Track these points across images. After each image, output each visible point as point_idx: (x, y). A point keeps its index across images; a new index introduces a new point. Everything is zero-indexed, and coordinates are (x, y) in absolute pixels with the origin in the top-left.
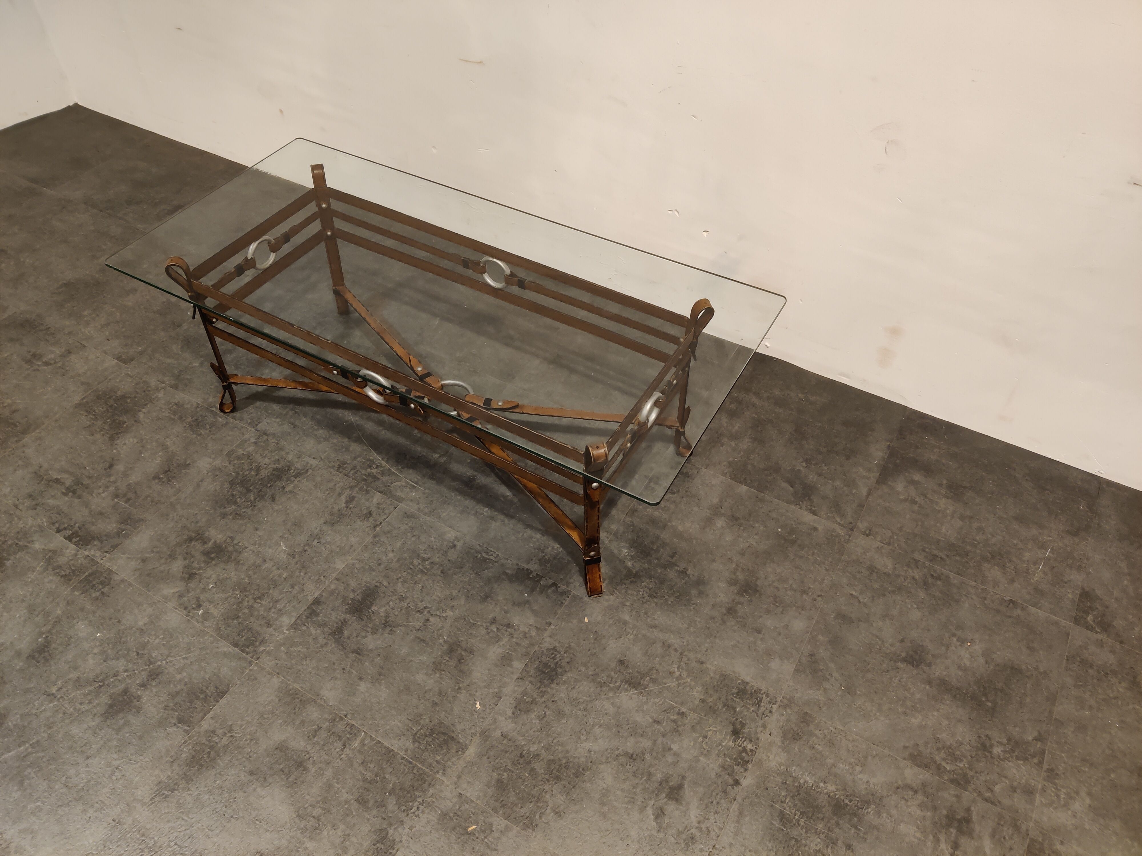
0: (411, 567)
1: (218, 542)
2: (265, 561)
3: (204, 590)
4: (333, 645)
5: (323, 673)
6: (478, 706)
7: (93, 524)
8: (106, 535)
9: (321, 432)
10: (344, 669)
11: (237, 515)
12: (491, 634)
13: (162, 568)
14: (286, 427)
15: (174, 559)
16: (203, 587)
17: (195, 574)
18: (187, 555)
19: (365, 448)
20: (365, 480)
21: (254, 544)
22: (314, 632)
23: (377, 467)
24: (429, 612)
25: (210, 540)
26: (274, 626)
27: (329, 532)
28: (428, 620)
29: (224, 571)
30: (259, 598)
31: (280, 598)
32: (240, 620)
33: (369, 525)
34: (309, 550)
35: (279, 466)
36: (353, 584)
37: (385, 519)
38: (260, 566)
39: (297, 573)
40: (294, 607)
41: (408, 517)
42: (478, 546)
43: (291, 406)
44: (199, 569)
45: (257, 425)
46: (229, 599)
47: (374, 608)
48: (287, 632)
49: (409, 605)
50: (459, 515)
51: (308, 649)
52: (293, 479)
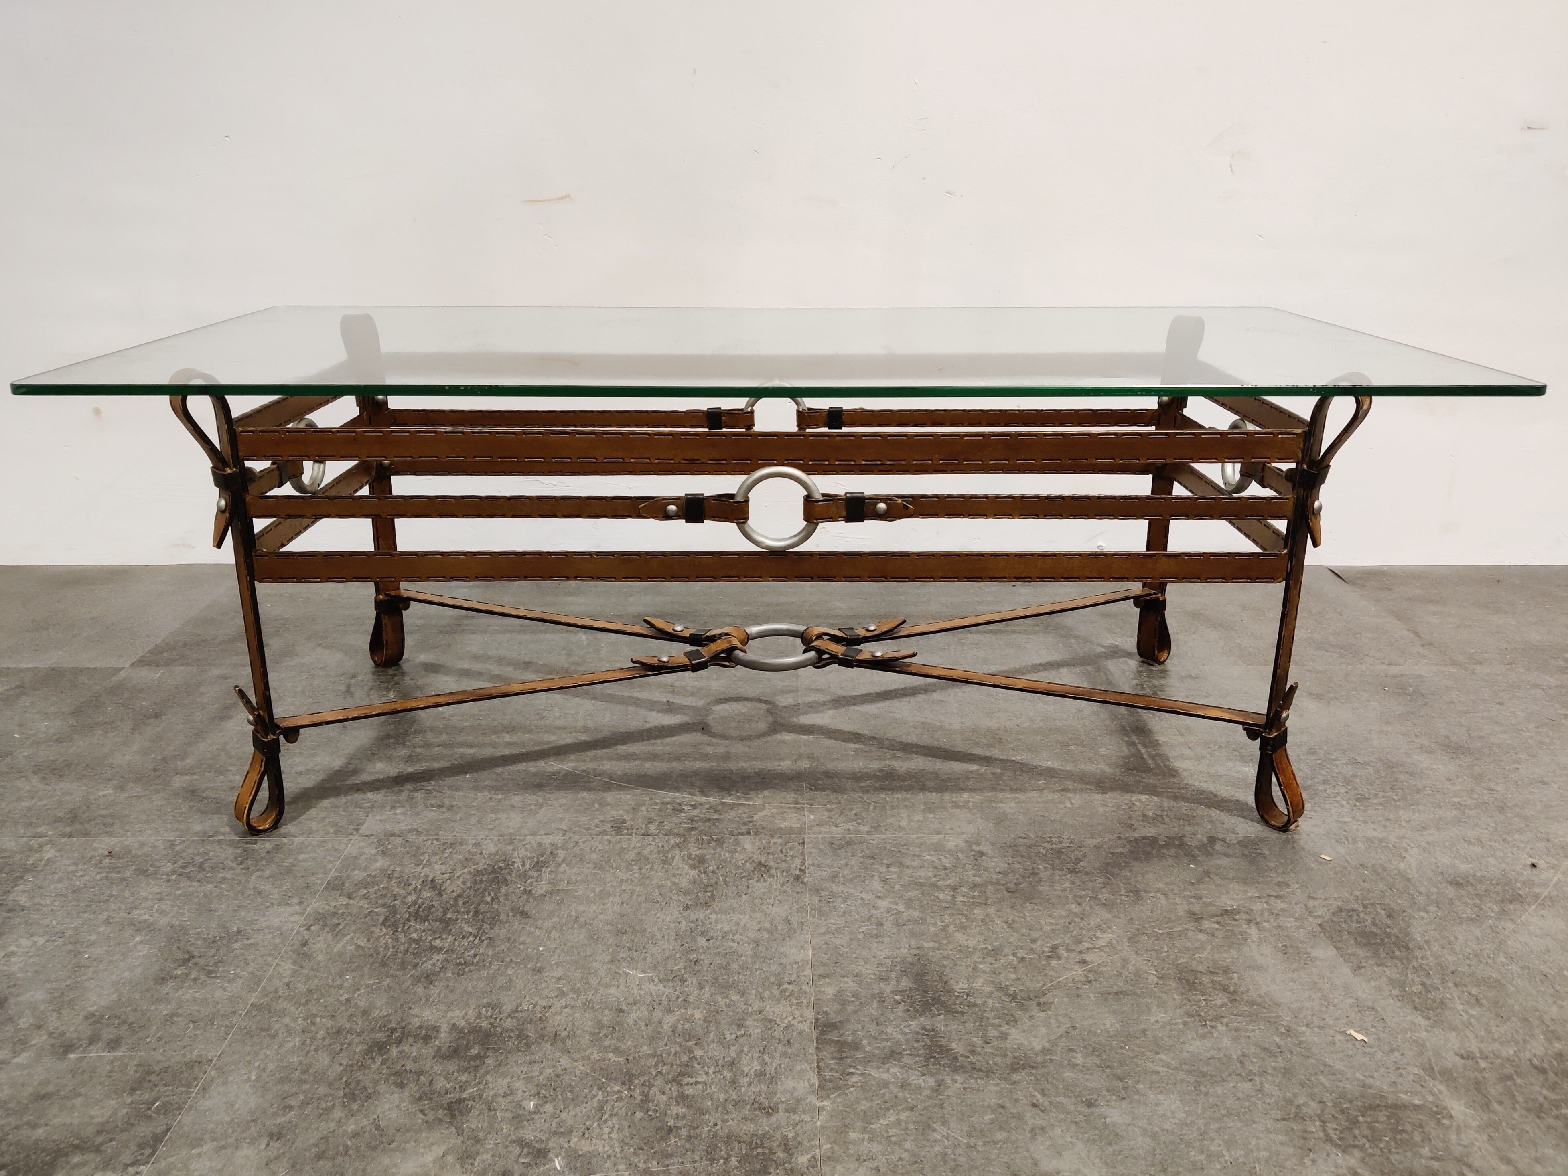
0: (943, 904)
1: (462, 1023)
2: (621, 1011)
3: (518, 1119)
4: (957, 1077)
5: (1000, 1135)
6: (1359, 1037)
7: (35, 1127)
8: (99, 1132)
9: (517, 799)
10: (1035, 1105)
11: (462, 968)
12: (1220, 934)
13: (351, 1127)
14: (431, 814)
15: (369, 1097)
16: (509, 1115)
17: (460, 1101)
18: (399, 1078)
19: (639, 792)
20: (692, 829)
21: (562, 994)
22: (886, 1076)
23: (694, 806)
24: (1068, 950)
25: (436, 1029)
26: (781, 1107)
27: (714, 917)
28: (1084, 962)
29: (536, 1067)
30: (681, 1074)
31: (733, 1054)
32: (684, 1132)
33: (782, 880)
34: (702, 957)
35: (481, 866)
36: (869, 971)
37: (803, 864)
38: (619, 1023)
39: (722, 1002)
40: (785, 1054)
41: (841, 847)
42: (1021, 840)
43: (408, 786)
44: (463, 1087)
45: (357, 830)
46: (608, 1108)
47: (960, 986)
48: (825, 1103)
49: (1019, 955)
50: (931, 815)
51: (912, 1109)
52: (533, 873)
